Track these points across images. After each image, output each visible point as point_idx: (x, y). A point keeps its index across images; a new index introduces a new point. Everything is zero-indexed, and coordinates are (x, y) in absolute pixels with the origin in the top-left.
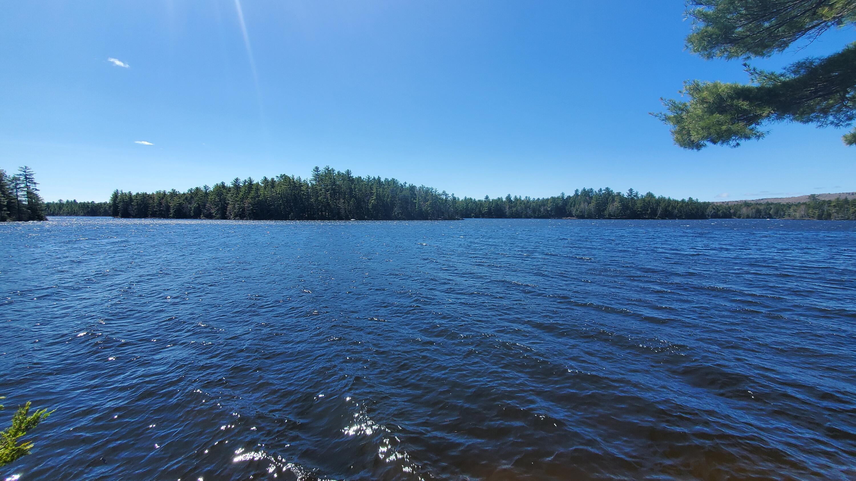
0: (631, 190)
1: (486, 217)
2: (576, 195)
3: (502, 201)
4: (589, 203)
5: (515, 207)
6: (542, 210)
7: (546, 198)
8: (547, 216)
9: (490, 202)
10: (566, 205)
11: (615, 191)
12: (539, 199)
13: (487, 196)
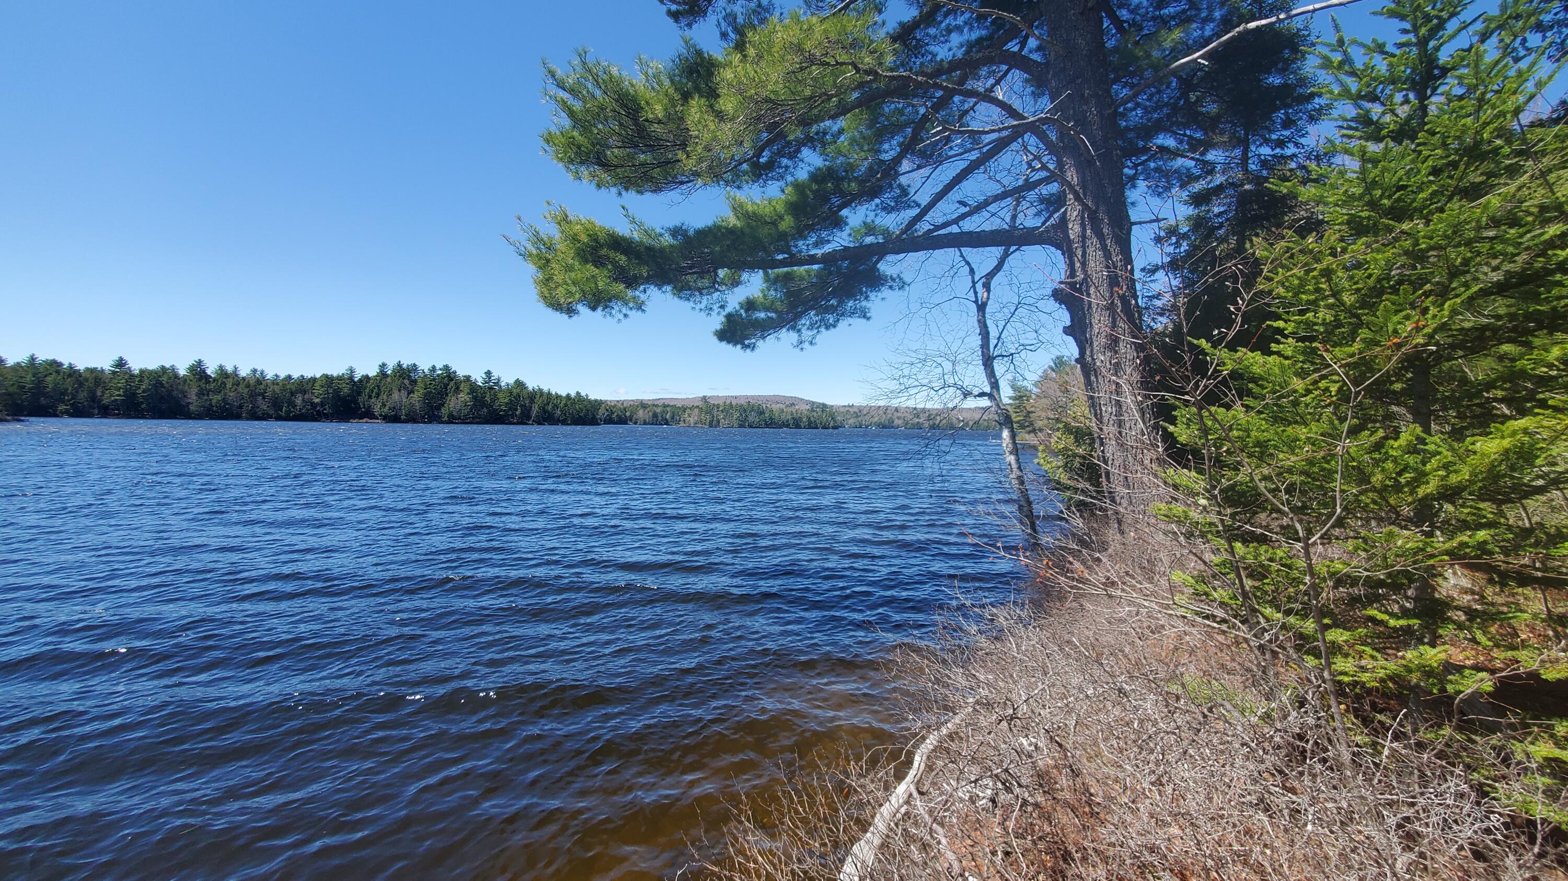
0: (488, 373)
1: (118, 416)
2: (383, 374)
3: (176, 376)
4: (411, 392)
5: (217, 391)
6: (299, 401)
7: (308, 374)
8: (313, 414)
9: (132, 376)
10: (359, 394)
11: (461, 372)
12: (289, 377)
13: (121, 359)
